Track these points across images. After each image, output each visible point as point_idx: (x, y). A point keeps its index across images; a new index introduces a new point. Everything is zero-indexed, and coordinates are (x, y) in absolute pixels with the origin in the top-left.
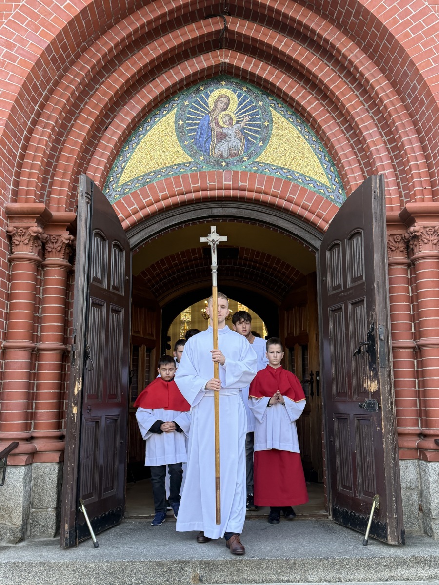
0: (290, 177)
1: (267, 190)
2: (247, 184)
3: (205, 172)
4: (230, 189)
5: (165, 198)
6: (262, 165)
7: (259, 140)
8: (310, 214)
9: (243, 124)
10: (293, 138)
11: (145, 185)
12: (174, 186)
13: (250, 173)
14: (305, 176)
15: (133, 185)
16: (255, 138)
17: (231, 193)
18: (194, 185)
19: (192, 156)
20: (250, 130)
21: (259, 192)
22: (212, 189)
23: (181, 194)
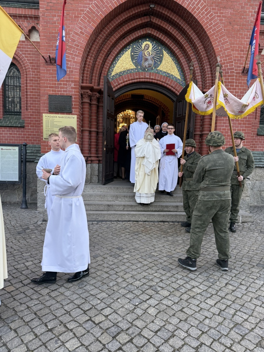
0: (168, 75)
1: (160, 80)
2: (154, 77)
3: (140, 72)
4: (148, 79)
5: (127, 81)
6: (159, 71)
8: (174, 89)
9: (153, 55)
10: (170, 61)
11: (120, 76)
12: (130, 77)
13: (155, 74)
14: (173, 76)
15: (116, 76)
16: (157, 61)
17: (148, 80)
18: (136, 77)
19: (136, 66)
20: (155, 57)
21: (157, 80)
22: (142, 78)
23: (132, 80)
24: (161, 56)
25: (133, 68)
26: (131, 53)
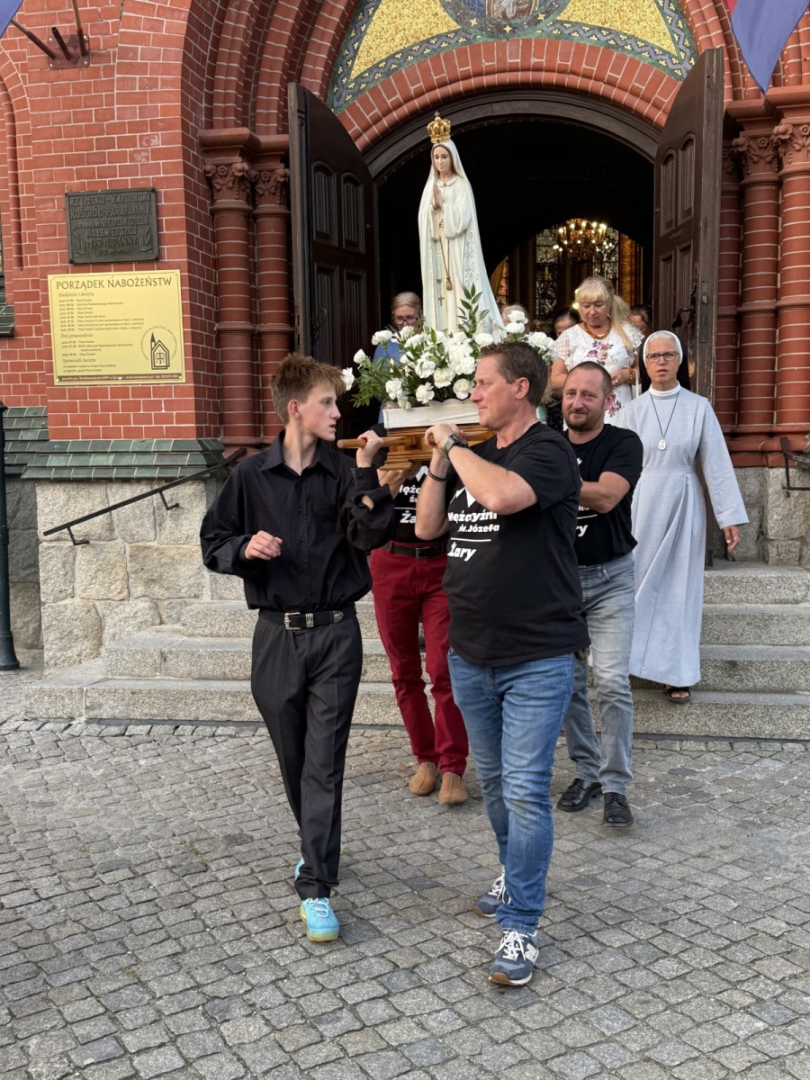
0: (612, 42)
1: (575, 69)
2: (544, 60)
3: (479, 45)
4: (516, 70)
5: (419, 94)
6: (567, 25)
11: (388, 76)
12: (432, 73)
13: (549, 41)
14: (637, 39)
15: (371, 77)
17: (520, 76)
18: (462, 69)
19: (458, 20)
21: (562, 71)
22: (490, 73)
23: (442, 84)
25: (445, 30)
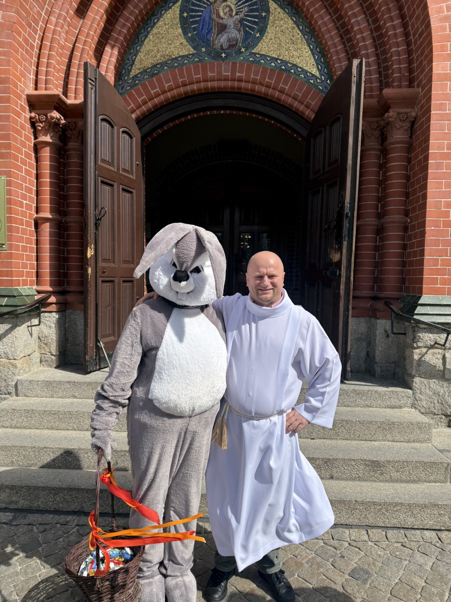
1: (261, 81)
2: (244, 75)
3: (206, 63)
4: (228, 80)
5: (171, 89)
6: (258, 56)
7: (256, 30)
9: (242, 15)
10: (288, 29)
11: (152, 77)
12: (178, 77)
13: (247, 64)
14: (297, 67)
15: (142, 77)
16: (253, 29)
17: (230, 84)
18: (196, 77)
19: (194, 48)
20: (248, 21)
21: (254, 82)
22: (213, 80)
24: (264, 14)
25: (187, 53)
26: (181, 12)
